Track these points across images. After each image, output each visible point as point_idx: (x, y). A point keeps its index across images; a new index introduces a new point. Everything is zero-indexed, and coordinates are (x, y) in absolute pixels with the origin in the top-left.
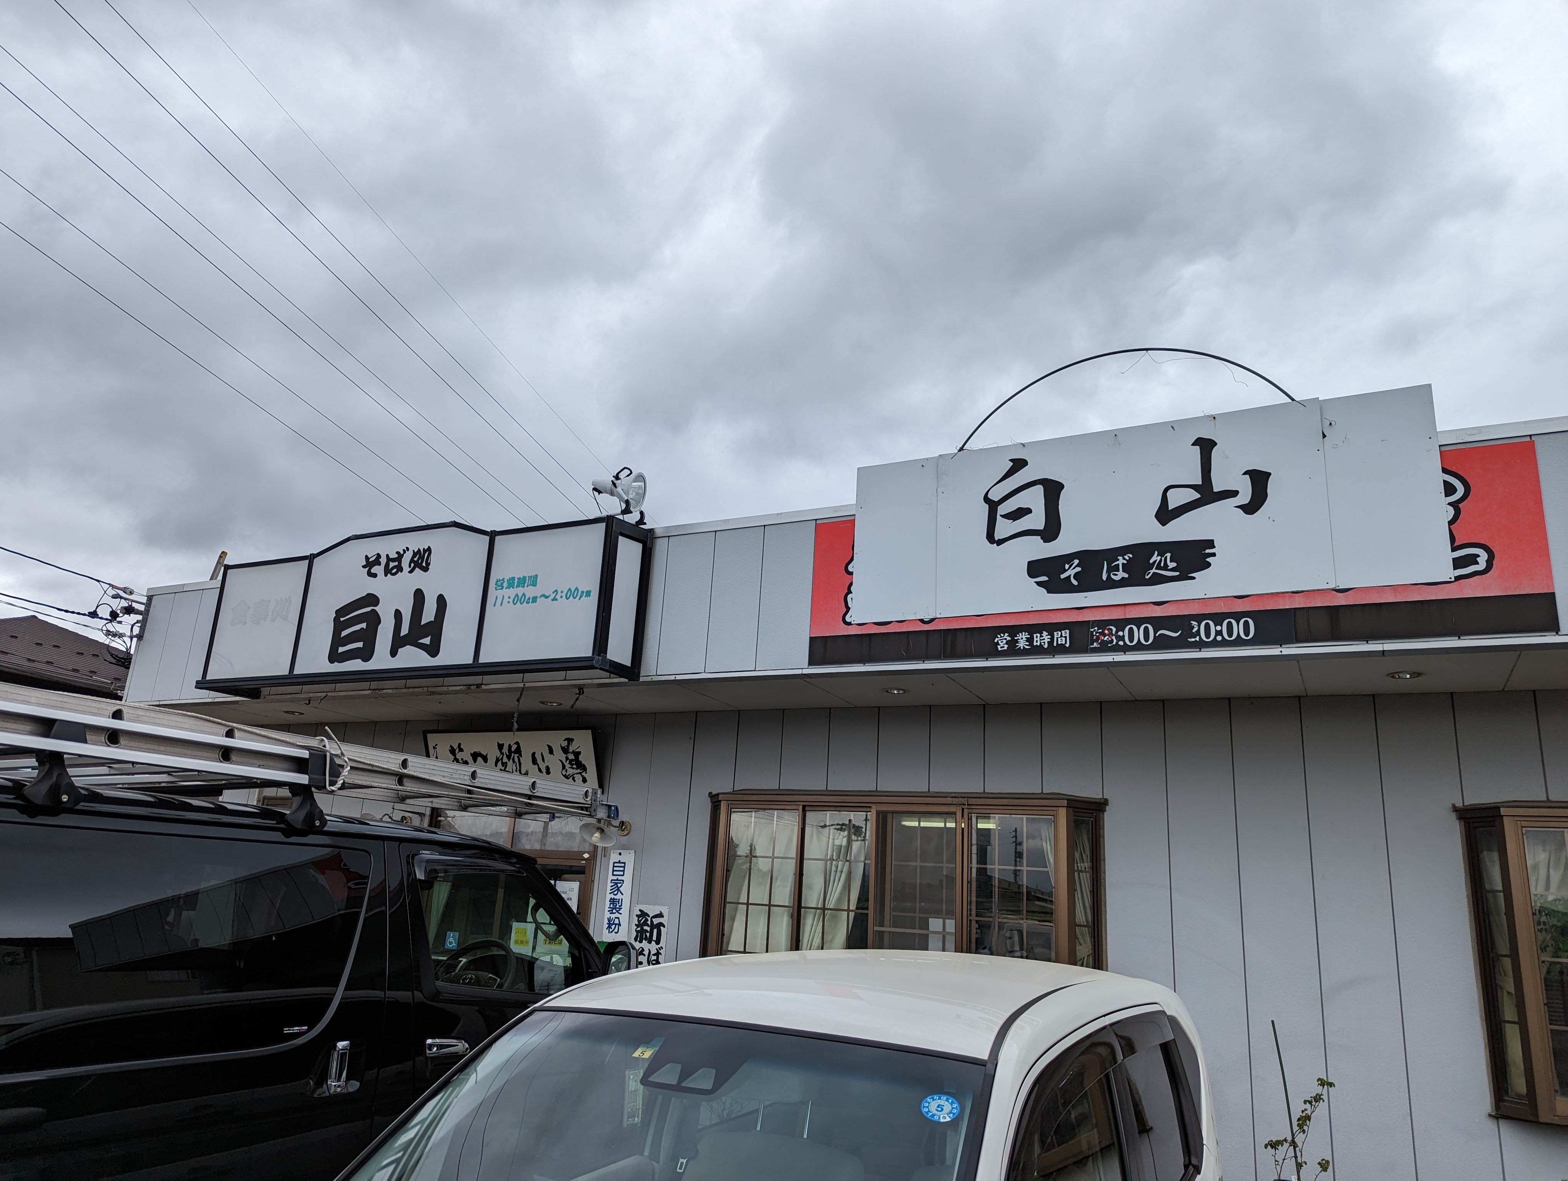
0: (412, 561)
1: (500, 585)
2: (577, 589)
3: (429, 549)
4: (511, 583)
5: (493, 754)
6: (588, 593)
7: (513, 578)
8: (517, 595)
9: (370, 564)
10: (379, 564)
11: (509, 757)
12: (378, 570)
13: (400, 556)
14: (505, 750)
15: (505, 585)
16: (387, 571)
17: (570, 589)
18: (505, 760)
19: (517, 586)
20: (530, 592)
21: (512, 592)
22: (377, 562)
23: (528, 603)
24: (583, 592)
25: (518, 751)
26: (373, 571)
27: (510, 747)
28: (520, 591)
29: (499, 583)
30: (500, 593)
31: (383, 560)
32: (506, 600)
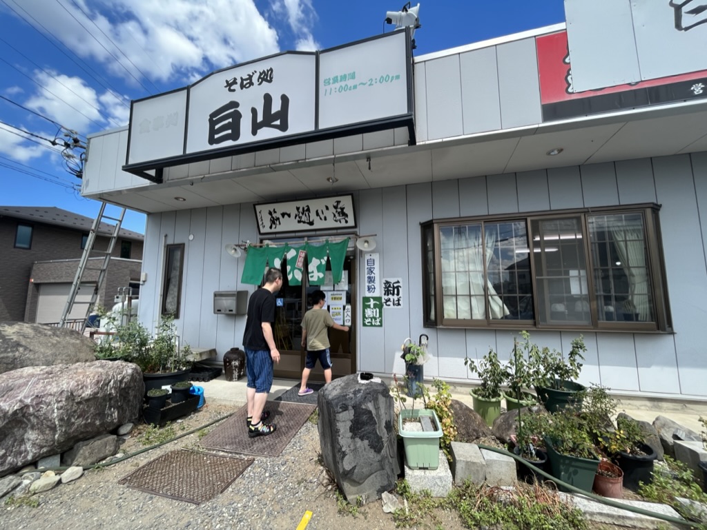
0: (259, 78)
1: (327, 82)
2: (388, 75)
3: (271, 70)
4: (335, 80)
5: (294, 212)
6: (398, 77)
7: (337, 77)
8: (341, 86)
9: (229, 85)
10: (236, 83)
11: (303, 214)
12: (236, 87)
13: (250, 77)
14: (301, 210)
15: (331, 81)
16: (242, 86)
17: (382, 77)
18: (301, 215)
19: (341, 81)
20: (350, 83)
21: (337, 85)
22: (235, 82)
23: (350, 90)
24: (393, 77)
25: (308, 210)
26: (232, 88)
27: (303, 208)
28: (343, 84)
29: (327, 81)
30: (328, 88)
31: (239, 81)
32: (333, 92)
